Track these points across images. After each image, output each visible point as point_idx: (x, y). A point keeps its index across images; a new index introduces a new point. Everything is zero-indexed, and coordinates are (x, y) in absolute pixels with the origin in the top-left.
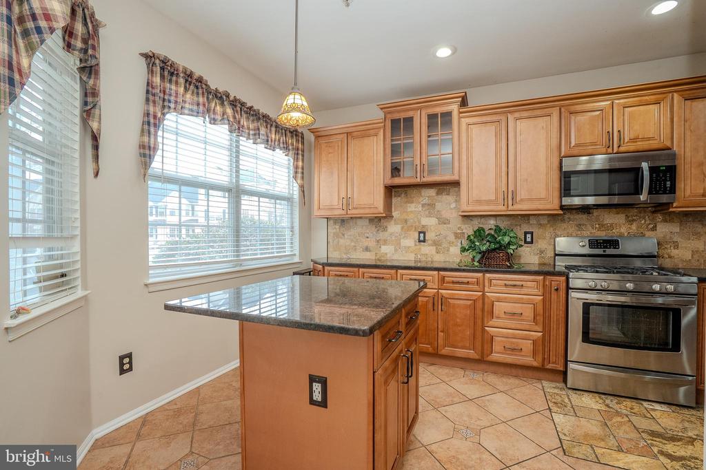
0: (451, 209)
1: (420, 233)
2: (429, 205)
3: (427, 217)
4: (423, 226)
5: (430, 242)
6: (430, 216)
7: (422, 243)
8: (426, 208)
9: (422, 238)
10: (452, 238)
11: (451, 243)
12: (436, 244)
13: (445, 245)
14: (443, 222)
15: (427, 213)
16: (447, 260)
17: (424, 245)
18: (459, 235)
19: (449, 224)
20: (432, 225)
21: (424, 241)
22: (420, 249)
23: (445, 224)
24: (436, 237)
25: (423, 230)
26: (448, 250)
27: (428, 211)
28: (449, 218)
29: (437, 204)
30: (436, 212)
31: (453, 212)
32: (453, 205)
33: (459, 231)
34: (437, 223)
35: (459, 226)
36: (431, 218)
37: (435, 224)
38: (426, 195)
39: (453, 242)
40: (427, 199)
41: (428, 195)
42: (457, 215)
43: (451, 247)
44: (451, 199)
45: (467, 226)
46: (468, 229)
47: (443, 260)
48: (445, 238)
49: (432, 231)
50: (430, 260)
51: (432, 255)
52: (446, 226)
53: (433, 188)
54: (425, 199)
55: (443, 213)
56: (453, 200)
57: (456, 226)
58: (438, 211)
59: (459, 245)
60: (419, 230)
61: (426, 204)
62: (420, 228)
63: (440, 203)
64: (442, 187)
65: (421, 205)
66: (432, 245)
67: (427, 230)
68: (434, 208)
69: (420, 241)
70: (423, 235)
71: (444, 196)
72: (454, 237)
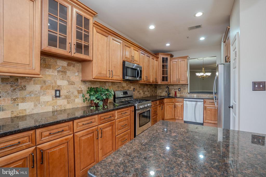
0: (76, 76)
1: (56, 91)
2: (62, 71)
3: (61, 80)
4: (59, 86)
5: (63, 97)
6: (63, 79)
7: (58, 98)
8: (61, 73)
9: (58, 92)
10: (76, 93)
11: (76, 97)
12: (67, 97)
13: (72, 98)
14: (72, 83)
15: (61, 77)
16: (74, 107)
17: (59, 100)
18: (80, 92)
19: (75, 85)
20: (65, 86)
21: (59, 96)
22: (56, 102)
23: (72, 85)
24: (67, 93)
25: (59, 89)
26: (74, 101)
27: (62, 76)
28: (74, 82)
29: (67, 72)
30: (67, 77)
31: (77, 78)
32: (77, 74)
33: (80, 89)
34: (68, 84)
35: (80, 86)
36: (63, 81)
37: (66, 85)
38: (60, 65)
39: (77, 96)
40: (61, 67)
41: (62, 65)
42: (79, 80)
43: (76, 99)
44: (75, 70)
45: (83, 86)
46: (84, 88)
47: (71, 108)
48: (73, 93)
49: (65, 90)
50: (64, 108)
51: (65, 105)
52: (73, 86)
53: (65, 61)
54: (60, 67)
55: (71, 78)
56: (77, 71)
57: (78, 86)
58: (68, 76)
59: (80, 97)
60: (56, 89)
61: (60, 71)
62: (56, 87)
63: (69, 72)
64: (70, 62)
65: (56, 71)
66: (64, 99)
67: (61, 89)
68: (66, 75)
69: (56, 97)
70: (59, 93)
71: (71, 68)
72: (77, 93)
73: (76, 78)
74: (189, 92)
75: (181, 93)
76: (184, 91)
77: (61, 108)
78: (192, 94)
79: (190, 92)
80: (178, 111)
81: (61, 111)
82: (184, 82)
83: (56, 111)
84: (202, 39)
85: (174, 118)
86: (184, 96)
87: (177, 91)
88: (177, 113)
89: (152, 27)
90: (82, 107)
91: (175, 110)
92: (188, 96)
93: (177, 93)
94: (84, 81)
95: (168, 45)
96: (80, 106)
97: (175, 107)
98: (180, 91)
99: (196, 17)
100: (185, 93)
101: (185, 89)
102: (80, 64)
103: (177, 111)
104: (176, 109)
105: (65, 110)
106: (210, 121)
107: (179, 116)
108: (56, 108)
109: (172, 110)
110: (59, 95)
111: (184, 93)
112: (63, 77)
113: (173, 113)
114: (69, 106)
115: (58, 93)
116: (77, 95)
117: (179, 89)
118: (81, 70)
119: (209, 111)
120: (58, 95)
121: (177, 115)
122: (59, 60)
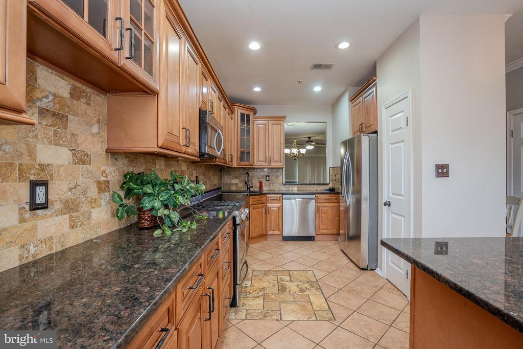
0: (93, 135)
1: (34, 185)
2: (54, 115)
3: (50, 143)
4: (43, 167)
5: (57, 206)
6: (56, 141)
7: (39, 212)
8: (50, 120)
9: (40, 190)
10: (93, 192)
11: (93, 202)
12: (70, 207)
13: (84, 208)
14: (81, 159)
15: (51, 133)
16: (89, 237)
17: (42, 218)
18: (103, 187)
19: (90, 164)
20: (61, 166)
21: (45, 206)
22: (35, 228)
23: (84, 163)
24: (70, 193)
25: (42, 177)
26: (89, 218)
27: (52, 129)
28: (89, 153)
29: (70, 117)
30: (69, 137)
31: (96, 141)
32: (95, 129)
33: (103, 179)
34: (71, 160)
35: (103, 168)
36: (58, 148)
37: (67, 163)
38: (50, 89)
39: (95, 200)
40: (51, 98)
41: (53, 90)
42: (101, 148)
43: (93, 210)
44: (92, 116)
45: (112, 169)
46: (113, 173)
47: (81, 241)
48: (85, 192)
49: (62, 180)
50: (59, 249)
51: (63, 235)
52: (85, 167)
53: (63, 79)
54: (47, 97)
55: (80, 139)
56: (95, 119)
57: (100, 168)
58: (73, 134)
59: (103, 203)
60: (32, 178)
61: (48, 111)
62: (33, 172)
63: (76, 118)
64: (79, 85)
65: (36, 110)
66: (61, 213)
67: (51, 176)
68: (65, 127)
69: (35, 206)
70: (44, 191)
71: (81, 105)
72: (96, 190)
73: (94, 142)
74: (284, 183)
75: (270, 185)
76: (276, 180)
77: (51, 249)
78: (290, 187)
79: (286, 182)
80: (273, 218)
81: (50, 257)
82: (280, 164)
83: (35, 263)
84: (317, 89)
85: (265, 232)
86: (276, 189)
87: (264, 180)
88: (271, 222)
89: (255, 46)
90: (109, 234)
91: (266, 218)
92: (284, 189)
93: (263, 184)
94: (113, 154)
95: (257, 89)
96: (103, 231)
97: (267, 211)
98: (269, 181)
99: (339, 49)
100: (277, 184)
101: (278, 176)
102: (103, 97)
103: (271, 219)
104: (268, 215)
105: (63, 252)
106: (325, 232)
107: (273, 229)
108: (32, 250)
109: (262, 218)
110: (43, 201)
111: (275, 185)
112: (56, 133)
113: (264, 224)
114: (75, 238)
115: (41, 195)
116: (97, 197)
117: (266, 176)
118: (106, 117)
119: (324, 213)
120: (40, 199)
121: (271, 227)
122: (46, 70)
